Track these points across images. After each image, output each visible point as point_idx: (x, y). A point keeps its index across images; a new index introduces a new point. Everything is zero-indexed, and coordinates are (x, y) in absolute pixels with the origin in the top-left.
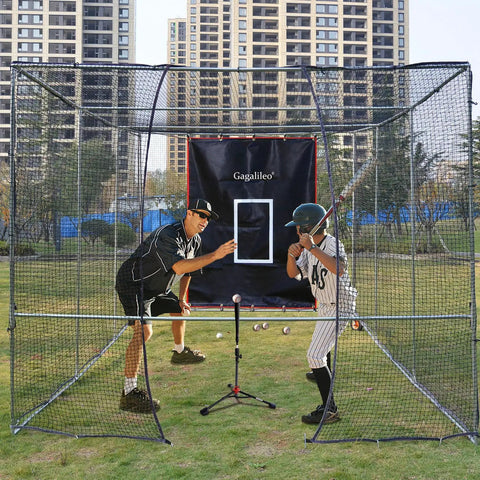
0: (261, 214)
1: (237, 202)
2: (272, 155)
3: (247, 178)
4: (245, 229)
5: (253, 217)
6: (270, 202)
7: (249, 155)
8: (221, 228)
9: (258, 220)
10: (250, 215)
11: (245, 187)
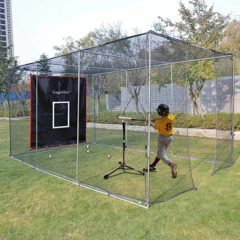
0: (64, 107)
1: (54, 103)
2: (69, 84)
3: (59, 93)
4: (57, 114)
5: (61, 109)
6: (68, 102)
7: (59, 84)
8: (46, 114)
9: (63, 110)
10: (60, 108)
11: (58, 97)
